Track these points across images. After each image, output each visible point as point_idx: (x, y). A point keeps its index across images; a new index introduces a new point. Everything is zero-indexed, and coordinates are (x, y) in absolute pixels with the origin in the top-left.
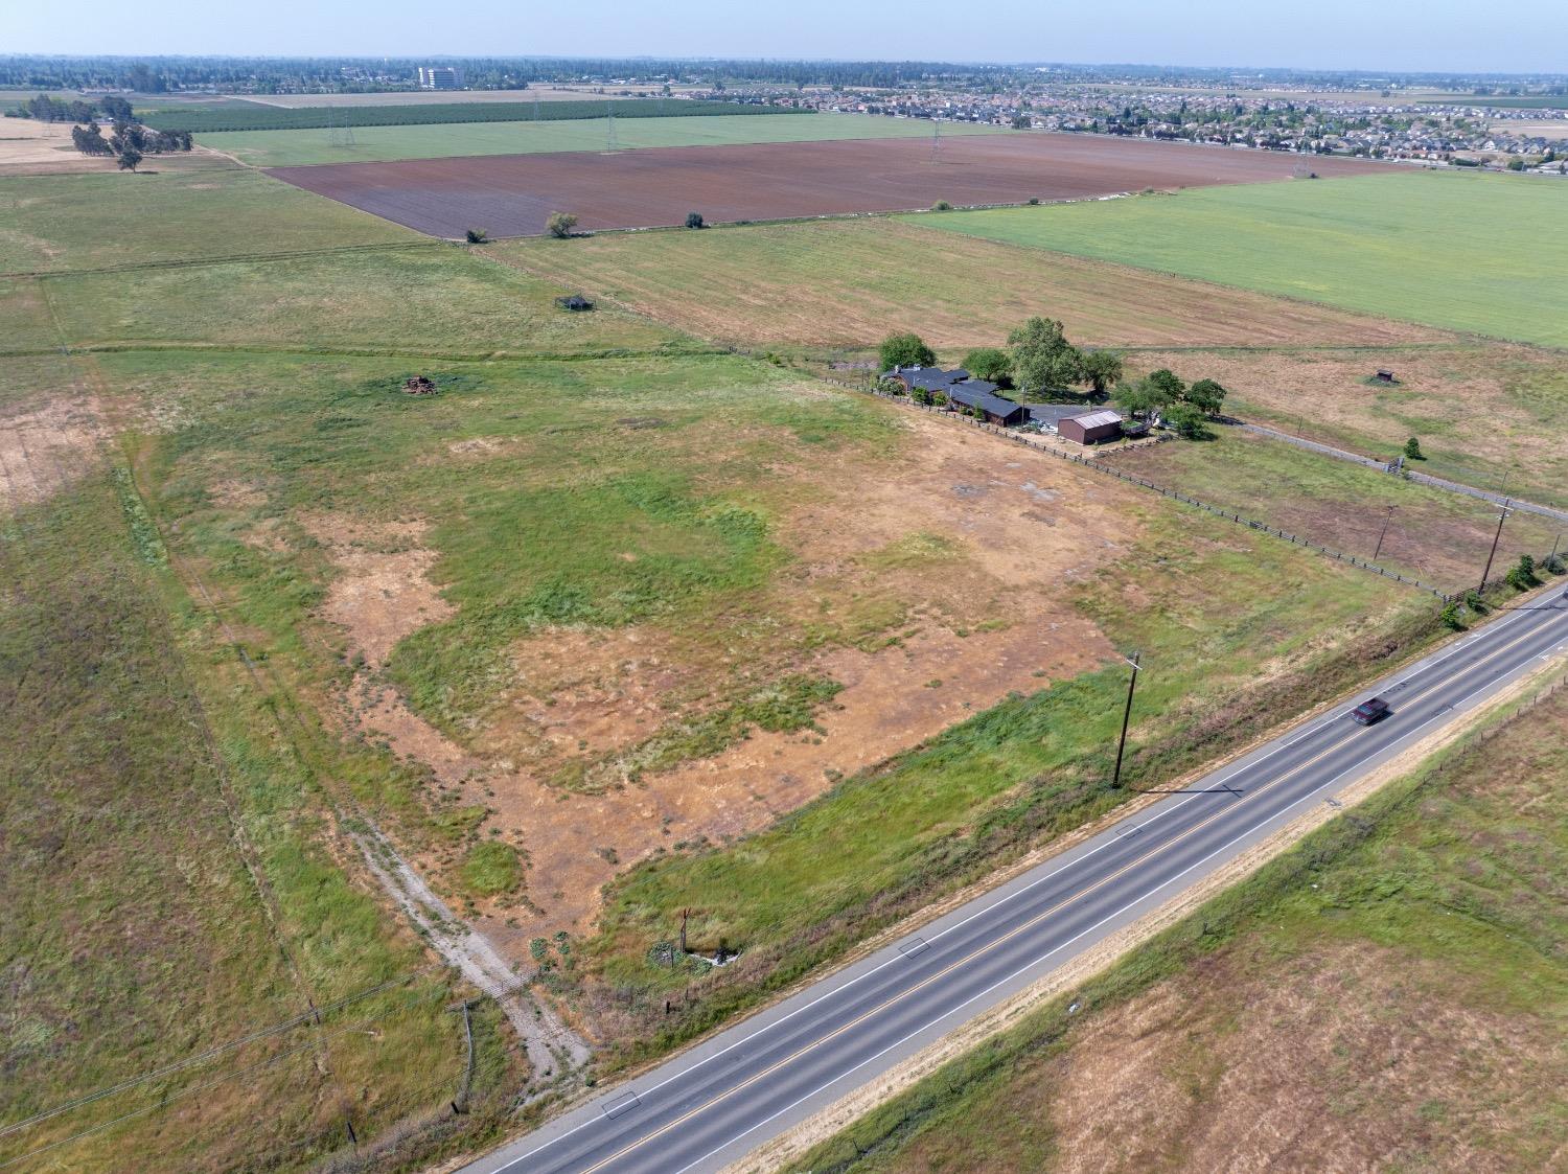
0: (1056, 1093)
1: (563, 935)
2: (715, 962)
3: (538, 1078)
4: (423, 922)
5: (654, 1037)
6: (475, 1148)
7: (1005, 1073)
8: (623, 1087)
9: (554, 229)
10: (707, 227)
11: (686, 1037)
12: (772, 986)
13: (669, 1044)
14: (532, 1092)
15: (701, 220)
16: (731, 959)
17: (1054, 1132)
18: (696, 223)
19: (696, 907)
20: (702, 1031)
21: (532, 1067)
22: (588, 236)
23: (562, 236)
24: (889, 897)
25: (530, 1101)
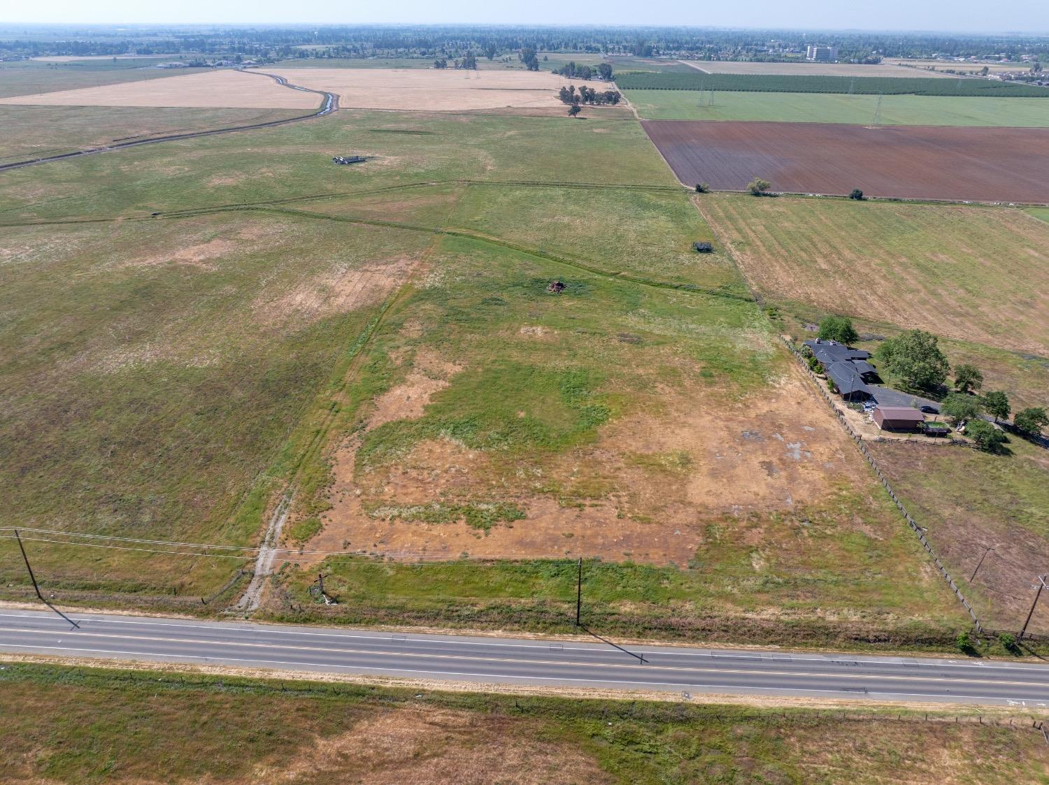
0: (368, 717)
1: (297, 565)
2: (327, 602)
3: (236, 607)
4: (267, 538)
5: (278, 614)
6: (198, 616)
7: (360, 699)
8: (254, 624)
9: (753, 189)
10: (865, 200)
11: (288, 621)
12: (334, 621)
13: (281, 620)
14: (229, 610)
15: (861, 194)
16: (335, 604)
17: (347, 728)
18: (858, 196)
19: (345, 579)
20: (296, 622)
21: (238, 602)
22: (775, 196)
23: (757, 194)
24: (414, 614)
25: (226, 612)
